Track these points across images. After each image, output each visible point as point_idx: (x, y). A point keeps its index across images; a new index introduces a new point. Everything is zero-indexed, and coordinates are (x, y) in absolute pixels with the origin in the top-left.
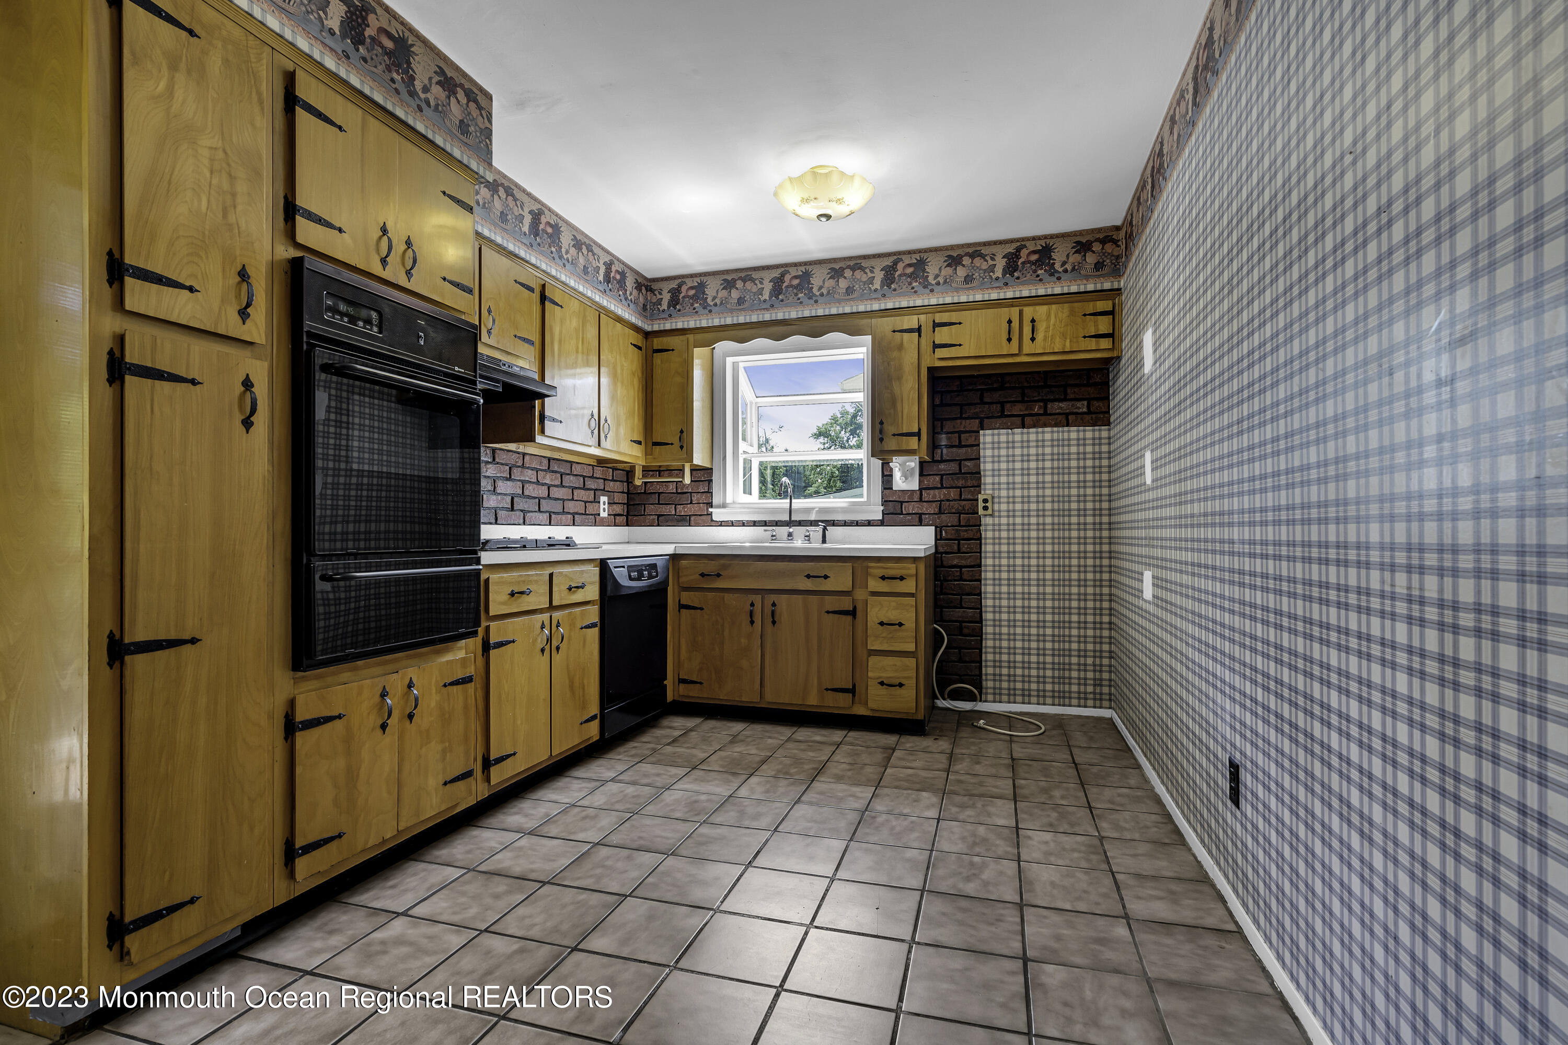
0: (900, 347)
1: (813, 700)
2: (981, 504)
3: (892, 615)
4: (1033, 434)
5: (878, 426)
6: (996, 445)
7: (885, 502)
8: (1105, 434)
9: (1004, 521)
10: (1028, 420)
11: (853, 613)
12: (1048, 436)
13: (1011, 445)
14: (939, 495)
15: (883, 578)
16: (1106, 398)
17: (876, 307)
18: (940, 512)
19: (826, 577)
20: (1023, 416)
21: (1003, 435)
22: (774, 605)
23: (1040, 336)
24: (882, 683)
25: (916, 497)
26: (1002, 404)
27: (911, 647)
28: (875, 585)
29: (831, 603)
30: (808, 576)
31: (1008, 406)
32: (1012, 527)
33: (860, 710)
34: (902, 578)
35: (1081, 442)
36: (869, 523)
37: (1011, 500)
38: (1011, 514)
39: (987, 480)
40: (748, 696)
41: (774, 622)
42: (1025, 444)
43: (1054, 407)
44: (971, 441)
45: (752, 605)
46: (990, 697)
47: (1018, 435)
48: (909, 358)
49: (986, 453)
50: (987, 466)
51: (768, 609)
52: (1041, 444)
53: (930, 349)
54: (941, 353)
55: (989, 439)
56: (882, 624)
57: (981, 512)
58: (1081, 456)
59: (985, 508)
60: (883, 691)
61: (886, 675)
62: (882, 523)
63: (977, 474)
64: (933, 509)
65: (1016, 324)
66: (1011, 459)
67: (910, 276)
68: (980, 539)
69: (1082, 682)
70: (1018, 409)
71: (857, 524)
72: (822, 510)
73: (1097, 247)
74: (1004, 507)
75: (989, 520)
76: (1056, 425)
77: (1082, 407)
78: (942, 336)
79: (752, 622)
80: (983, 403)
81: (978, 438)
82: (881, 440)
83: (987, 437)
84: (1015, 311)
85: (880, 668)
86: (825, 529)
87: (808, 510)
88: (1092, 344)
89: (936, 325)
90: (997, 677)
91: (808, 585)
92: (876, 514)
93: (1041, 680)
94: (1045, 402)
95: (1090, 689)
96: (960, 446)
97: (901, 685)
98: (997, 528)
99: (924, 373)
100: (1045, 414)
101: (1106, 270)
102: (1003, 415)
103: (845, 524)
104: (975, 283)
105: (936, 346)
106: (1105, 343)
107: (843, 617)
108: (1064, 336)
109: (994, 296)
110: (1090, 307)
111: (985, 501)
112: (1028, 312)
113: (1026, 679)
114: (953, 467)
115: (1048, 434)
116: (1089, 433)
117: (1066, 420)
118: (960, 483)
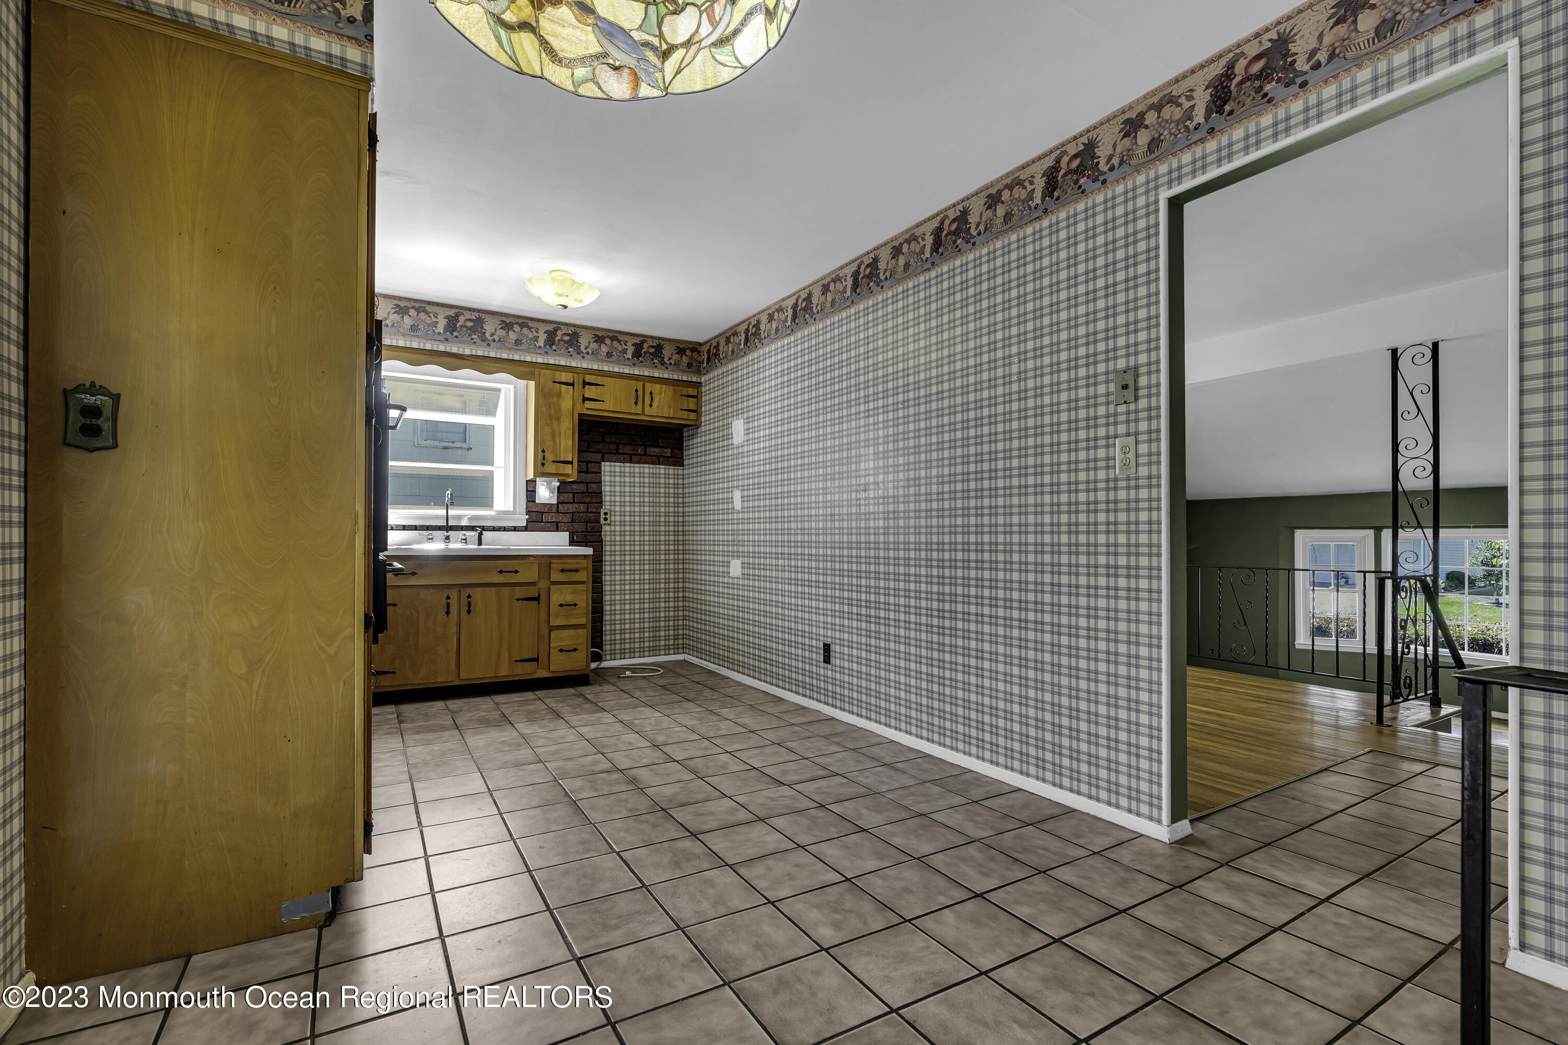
0: (559, 395)
1: (504, 672)
2: (602, 516)
3: (569, 598)
4: (637, 468)
5: (540, 455)
6: (613, 474)
7: (528, 512)
8: (680, 472)
9: (618, 528)
10: (634, 458)
11: (537, 599)
12: (646, 470)
13: (623, 474)
14: (572, 508)
15: (563, 571)
16: (681, 448)
17: (540, 360)
18: (572, 521)
19: (516, 572)
20: (631, 455)
21: (618, 467)
22: (469, 596)
23: (655, 404)
24: (561, 651)
25: (554, 510)
26: (617, 444)
27: (582, 621)
28: (556, 576)
29: (520, 592)
30: (501, 572)
31: (621, 447)
32: (623, 533)
33: (543, 674)
34: (576, 571)
35: (667, 476)
36: (515, 529)
37: (622, 514)
38: (623, 523)
39: (606, 499)
40: (445, 677)
41: (469, 612)
42: (632, 475)
43: (652, 451)
44: (595, 469)
45: (448, 598)
46: (608, 657)
47: (628, 467)
48: (566, 404)
49: (606, 479)
50: (606, 489)
51: (464, 600)
52: (642, 475)
53: (580, 400)
54: (588, 404)
55: (608, 469)
56: (561, 605)
57: (602, 521)
58: (667, 486)
59: (606, 519)
60: (562, 656)
61: (565, 644)
62: (526, 529)
63: (599, 494)
64: (567, 518)
65: (640, 393)
66: (623, 484)
67: (567, 342)
68: (601, 542)
69: (667, 638)
70: (628, 449)
71: (505, 529)
72: (473, 518)
73: (688, 353)
74: (618, 518)
75: (607, 528)
76: (652, 463)
77: (668, 452)
78: (590, 392)
79: (448, 613)
80: (603, 442)
81: (600, 467)
82: (543, 464)
83: (606, 467)
84: (640, 384)
85: (562, 639)
86: (480, 534)
87: (459, 517)
88: (685, 415)
89: (585, 384)
90: (613, 641)
91: (501, 579)
92: (522, 520)
93: (641, 640)
94: (646, 446)
95: (672, 642)
96: (587, 472)
97: (575, 650)
98: (613, 533)
99: (576, 417)
100: (645, 455)
101: (693, 369)
102: (617, 453)
103: (494, 529)
104: (613, 359)
105: (585, 399)
106: (693, 416)
107: (531, 603)
108: (670, 407)
109: (627, 371)
110: (686, 391)
111: (606, 514)
112: (648, 386)
113: (633, 640)
114: (583, 487)
115: (647, 468)
116: (672, 470)
117: (657, 460)
118: (588, 500)
